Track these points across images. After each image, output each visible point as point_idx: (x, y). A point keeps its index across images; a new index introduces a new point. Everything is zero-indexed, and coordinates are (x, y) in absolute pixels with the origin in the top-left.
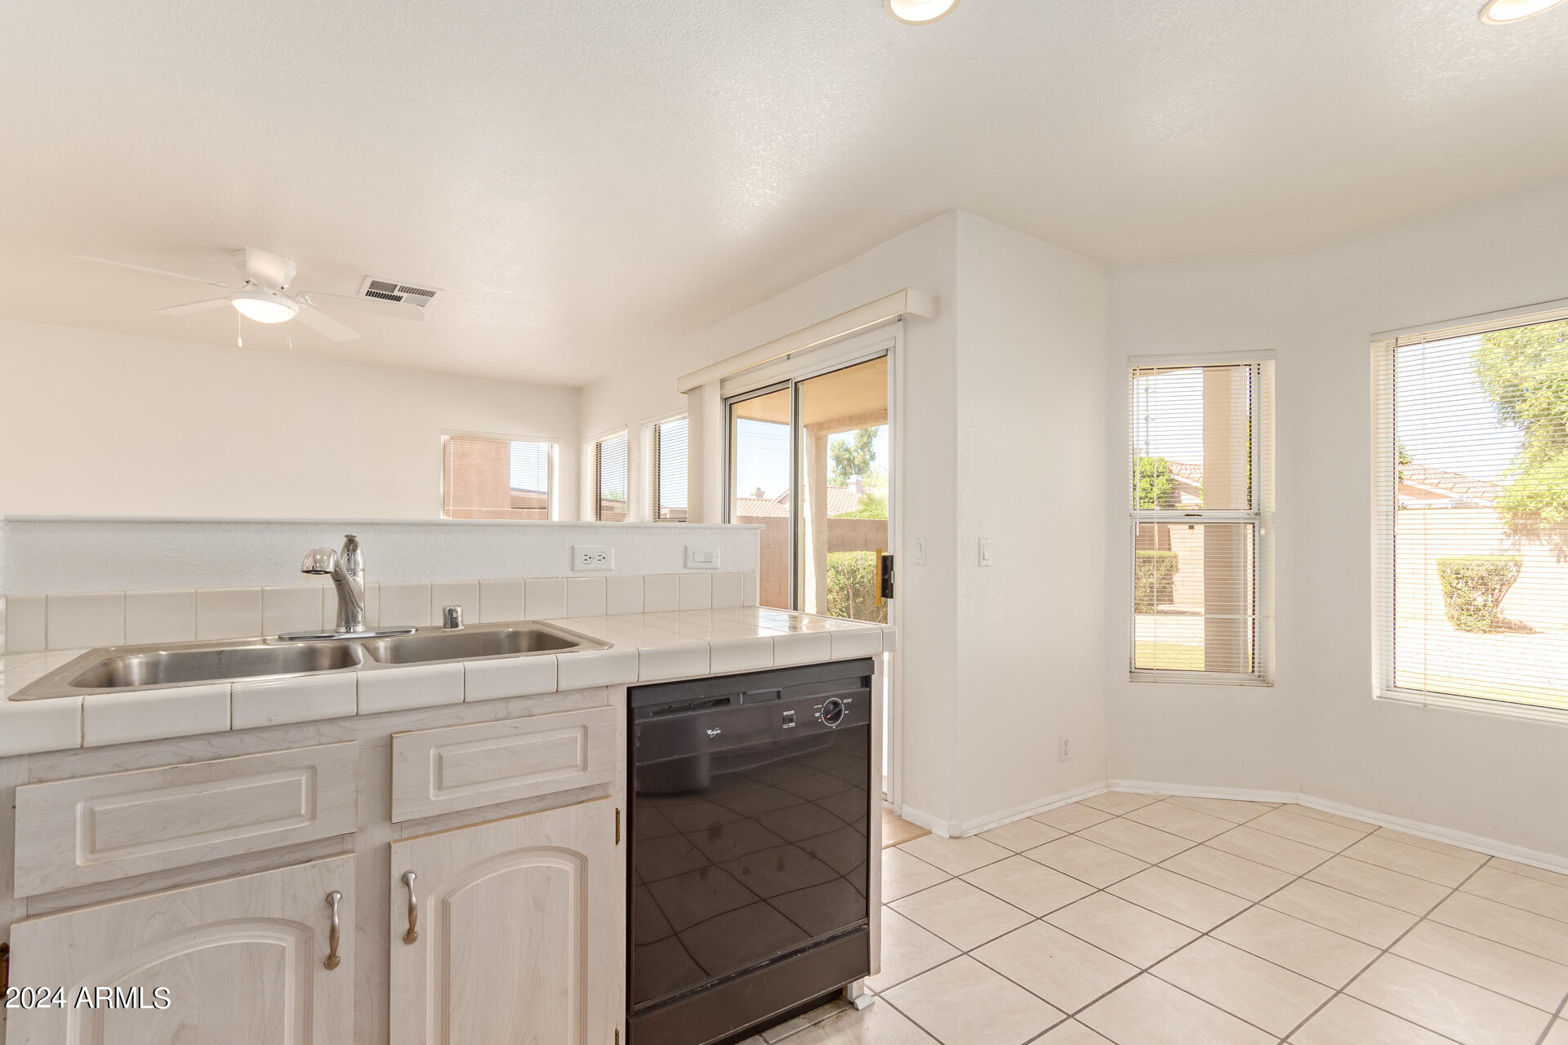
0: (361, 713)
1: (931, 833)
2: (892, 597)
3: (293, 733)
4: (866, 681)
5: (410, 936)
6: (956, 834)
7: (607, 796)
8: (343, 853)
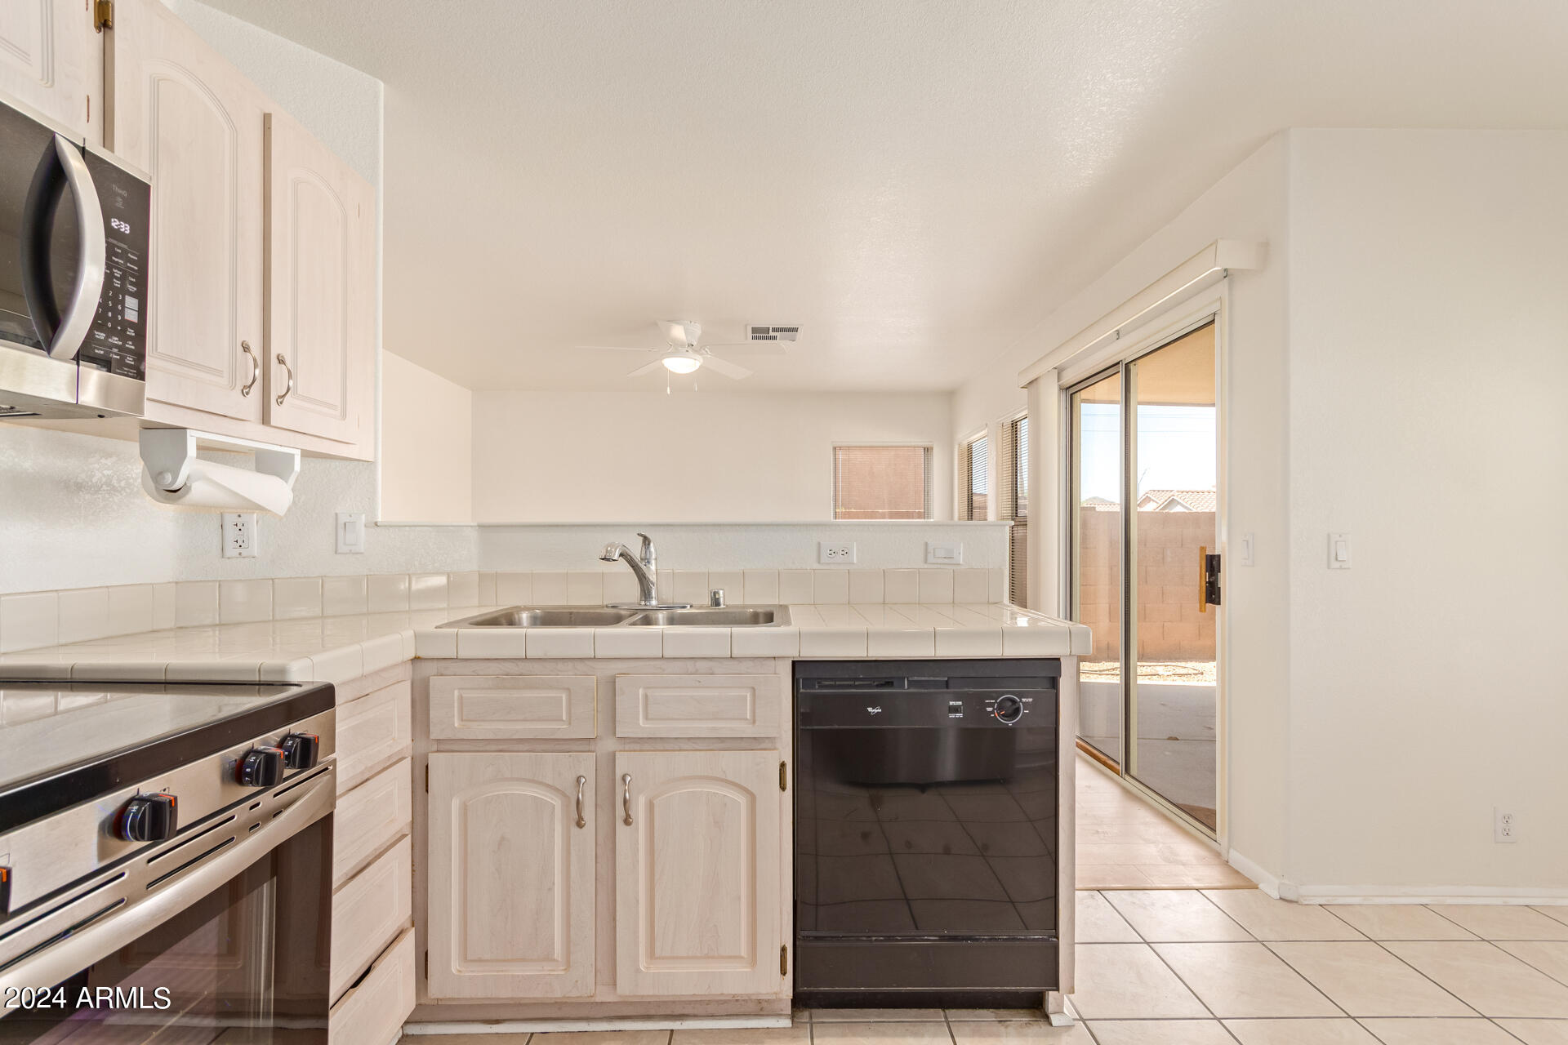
0: (597, 657)
1: (1257, 888)
2: (1220, 604)
3: (560, 666)
4: (1054, 683)
5: (627, 821)
6: (1289, 897)
7: (775, 749)
8: (589, 751)
